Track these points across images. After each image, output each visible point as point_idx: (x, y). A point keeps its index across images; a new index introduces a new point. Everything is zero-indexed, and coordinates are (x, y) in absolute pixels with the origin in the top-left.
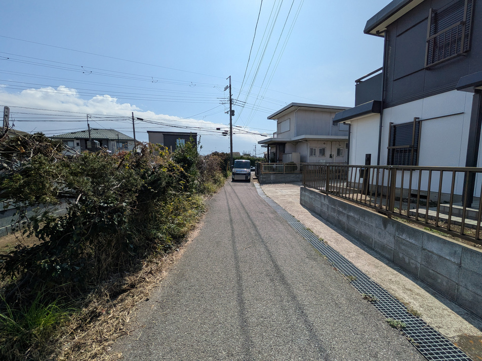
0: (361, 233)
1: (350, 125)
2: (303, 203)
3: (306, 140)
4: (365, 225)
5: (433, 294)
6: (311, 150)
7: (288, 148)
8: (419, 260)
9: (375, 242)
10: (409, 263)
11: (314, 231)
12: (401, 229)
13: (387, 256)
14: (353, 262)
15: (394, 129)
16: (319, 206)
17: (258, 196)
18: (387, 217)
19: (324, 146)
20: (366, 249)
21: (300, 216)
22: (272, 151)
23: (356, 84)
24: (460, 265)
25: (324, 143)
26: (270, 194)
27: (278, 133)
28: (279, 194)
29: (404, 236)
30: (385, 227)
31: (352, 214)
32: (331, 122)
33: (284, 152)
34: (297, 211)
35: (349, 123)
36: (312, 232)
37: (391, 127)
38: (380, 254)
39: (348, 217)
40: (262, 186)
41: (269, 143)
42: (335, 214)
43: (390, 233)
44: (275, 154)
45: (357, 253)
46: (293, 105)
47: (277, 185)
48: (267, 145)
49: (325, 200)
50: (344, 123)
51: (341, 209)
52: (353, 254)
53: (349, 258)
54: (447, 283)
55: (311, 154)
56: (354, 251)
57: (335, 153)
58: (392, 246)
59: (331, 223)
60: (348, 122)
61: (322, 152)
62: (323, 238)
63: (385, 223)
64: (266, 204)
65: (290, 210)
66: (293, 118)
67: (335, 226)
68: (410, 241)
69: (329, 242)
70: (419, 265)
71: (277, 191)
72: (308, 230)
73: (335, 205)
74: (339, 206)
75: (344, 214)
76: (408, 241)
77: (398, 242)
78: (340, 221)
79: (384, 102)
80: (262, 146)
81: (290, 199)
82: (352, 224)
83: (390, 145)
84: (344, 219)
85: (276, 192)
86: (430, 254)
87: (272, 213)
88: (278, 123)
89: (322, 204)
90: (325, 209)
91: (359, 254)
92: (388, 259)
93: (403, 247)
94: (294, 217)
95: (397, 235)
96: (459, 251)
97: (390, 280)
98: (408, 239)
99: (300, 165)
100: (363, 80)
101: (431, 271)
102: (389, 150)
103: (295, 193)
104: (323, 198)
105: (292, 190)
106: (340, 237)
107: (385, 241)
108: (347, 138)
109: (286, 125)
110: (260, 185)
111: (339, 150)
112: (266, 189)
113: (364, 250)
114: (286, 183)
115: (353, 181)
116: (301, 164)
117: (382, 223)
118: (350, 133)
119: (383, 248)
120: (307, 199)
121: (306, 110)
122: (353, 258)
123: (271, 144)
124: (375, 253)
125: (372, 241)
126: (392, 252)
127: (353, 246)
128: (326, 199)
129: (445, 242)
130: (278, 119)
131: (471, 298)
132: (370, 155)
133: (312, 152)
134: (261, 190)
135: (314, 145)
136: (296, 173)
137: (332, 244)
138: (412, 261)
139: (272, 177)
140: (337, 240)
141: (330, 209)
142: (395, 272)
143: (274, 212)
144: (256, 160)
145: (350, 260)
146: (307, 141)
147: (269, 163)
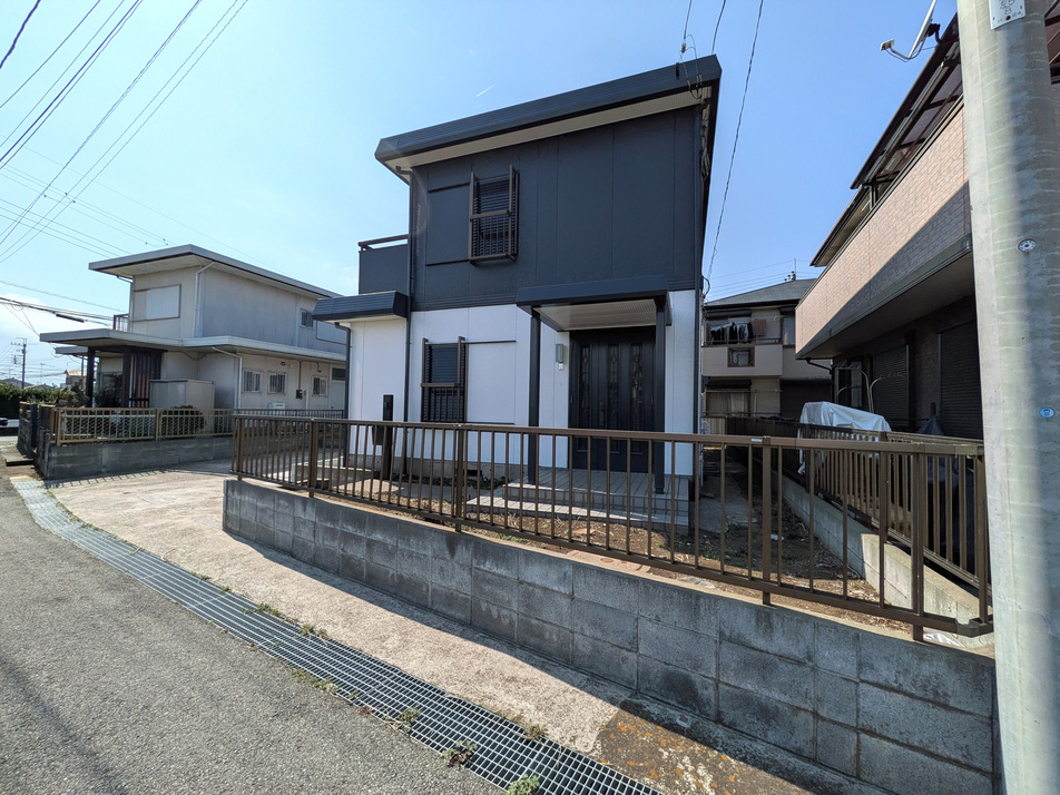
0: (401, 577)
1: (349, 331)
2: (234, 528)
3: (232, 351)
4: (411, 556)
5: (542, 668)
6: (248, 376)
7: (170, 367)
8: (515, 606)
9: (434, 591)
10: (499, 616)
11: (282, 609)
12: (483, 550)
13: (459, 615)
14: (399, 664)
15: (430, 350)
16: (289, 530)
17: (37, 531)
18: (453, 530)
19: (281, 370)
20: (416, 613)
21: (229, 572)
22: (107, 369)
23: (359, 249)
24: (572, 597)
25: (283, 363)
26: (100, 515)
27: (132, 319)
28: (140, 507)
29: (488, 566)
30: (452, 552)
31: (378, 536)
32: (299, 319)
33: (157, 375)
34: (217, 558)
35: (348, 326)
36: (277, 614)
37: (425, 346)
38: (445, 616)
39: (370, 544)
40: (53, 490)
41: (93, 343)
42: (336, 544)
43: (461, 565)
44: (119, 381)
45: (401, 634)
46: (190, 252)
47: (125, 480)
48: (85, 349)
49: (305, 510)
50: (337, 324)
51: (350, 529)
52: (393, 642)
53: (388, 655)
54: (558, 636)
55: (248, 388)
56: (394, 631)
57: (307, 387)
58: (468, 590)
59: (325, 569)
60: (345, 323)
61: (278, 383)
62: (311, 622)
63: (452, 542)
64: (82, 558)
65: (189, 560)
66: (193, 286)
67: (337, 573)
68: (499, 572)
69: (330, 630)
70: (515, 616)
71: (130, 499)
72: (260, 612)
73: (334, 521)
74: (346, 521)
75: (358, 539)
76: (494, 574)
77: (479, 579)
78: (350, 558)
79: (412, 298)
80: (58, 351)
81: (187, 522)
82: (379, 560)
83: (424, 381)
84: (358, 552)
85: (128, 505)
86: (531, 588)
87: (113, 588)
88: (134, 291)
89: (297, 523)
90: (305, 534)
91: (406, 634)
92: (461, 623)
93: (487, 588)
94: (206, 579)
95: (475, 565)
96: (569, 570)
97: (478, 673)
98: (495, 570)
99: (212, 416)
100: (373, 246)
101: (534, 622)
102: (423, 388)
103: (203, 498)
104: (299, 507)
105: (189, 490)
106: (355, 603)
107: (453, 585)
108: (344, 358)
109: (163, 302)
110: (47, 486)
111: (317, 381)
112: (79, 498)
113: (412, 617)
114: (163, 468)
115: (361, 452)
116: (216, 413)
117: (445, 546)
118: (349, 347)
119: (450, 599)
120: (248, 514)
121: (232, 275)
122: (396, 653)
123: (103, 349)
124: (434, 618)
125: (428, 590)
126: (468, 604)
127: (388, 616)
128: (309, 508)
129: (550, 560)
130: (134, 277)
131: (590, 648)
132: (392, 396)
133: (251, 383)
134: (51, 503)
135: (255, 365)
136: (199, 438)
137: (339, 633)
138: (504, 612)
139: (106, 454)
140: (348, 615)
141: (320, 534)
142: (481, 648)
143: (121, 582)
144: (26, 396)
145: (391, 662)
146: (235, 353)
147: (94, 408)
